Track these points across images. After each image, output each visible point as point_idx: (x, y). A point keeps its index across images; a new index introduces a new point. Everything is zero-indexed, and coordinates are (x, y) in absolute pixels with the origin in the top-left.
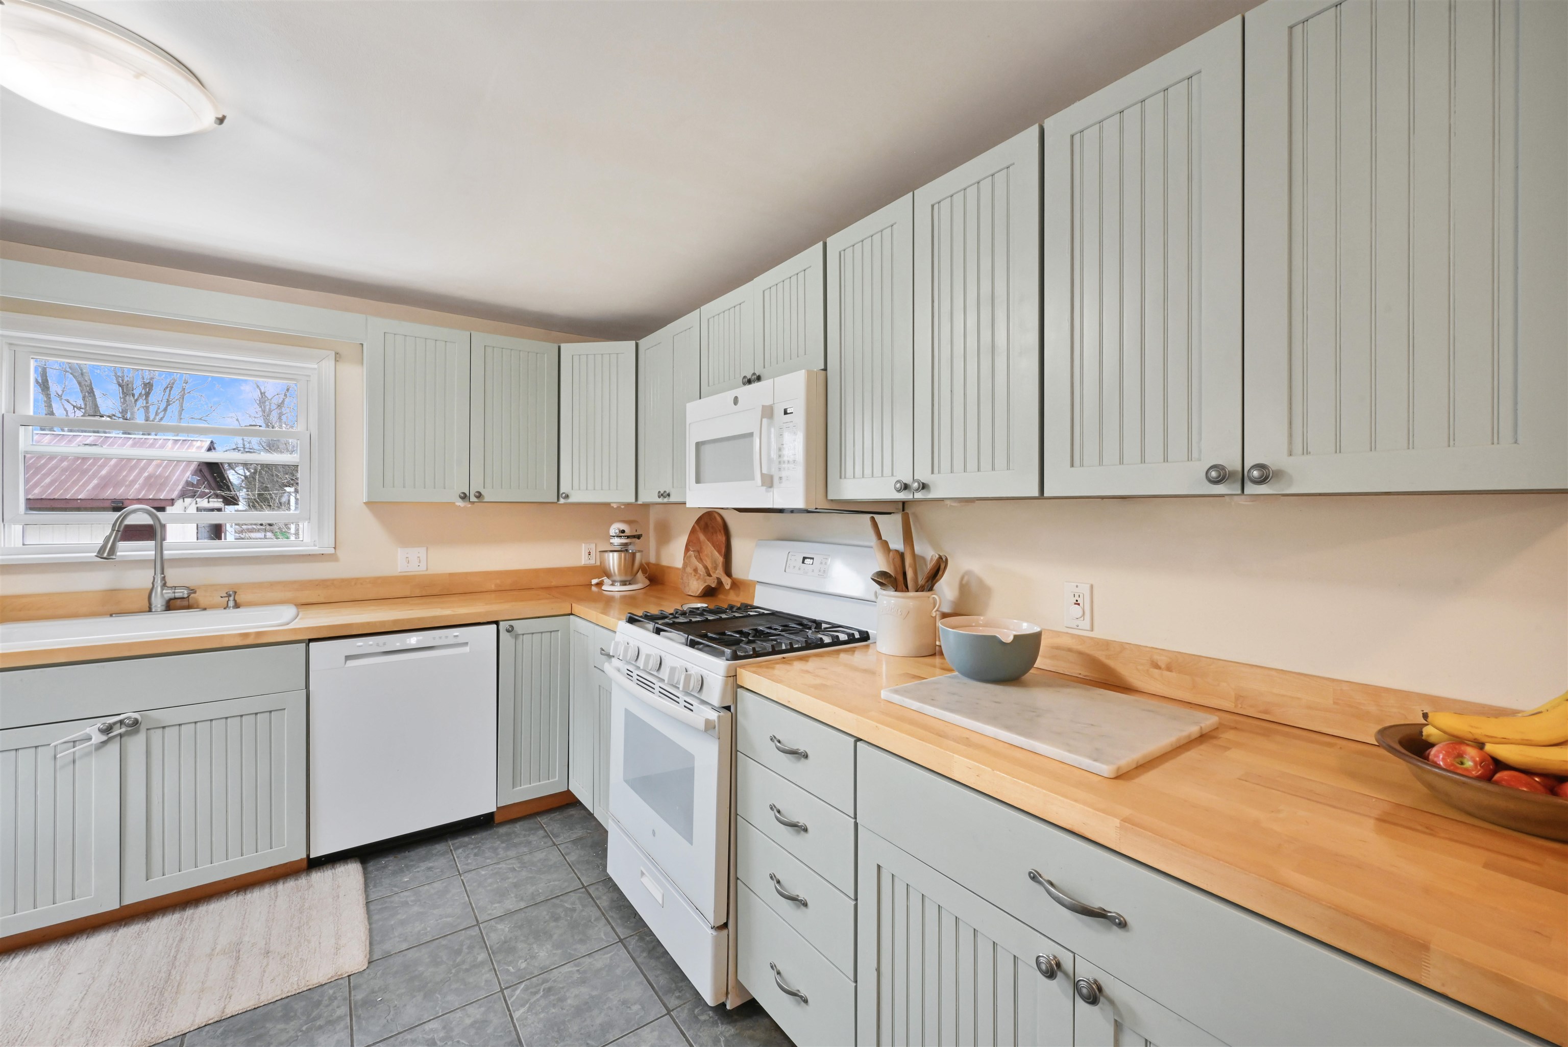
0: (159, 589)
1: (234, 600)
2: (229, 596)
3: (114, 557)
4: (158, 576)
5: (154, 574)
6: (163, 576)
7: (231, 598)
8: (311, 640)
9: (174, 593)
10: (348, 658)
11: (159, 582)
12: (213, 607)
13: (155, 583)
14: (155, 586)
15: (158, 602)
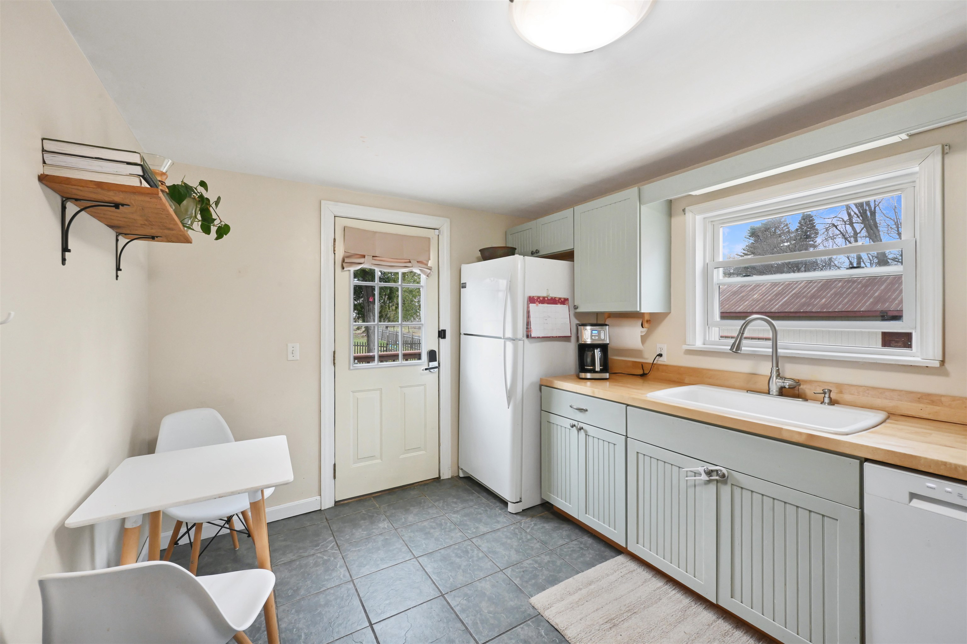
0: (775, 378)
1: (830, 397)
2: (825, 393)
3: (739, 352)
4: (774, 368)
5: (772, 367)
6: (777, 368)
7: (827, 395)
8: (867, 460)
9: (784, 383)
10: (913, 496)
11: (775, 373)
12: (815, 400)
13: (772, 373)
14: (772, 376)
15: (774, 389)
